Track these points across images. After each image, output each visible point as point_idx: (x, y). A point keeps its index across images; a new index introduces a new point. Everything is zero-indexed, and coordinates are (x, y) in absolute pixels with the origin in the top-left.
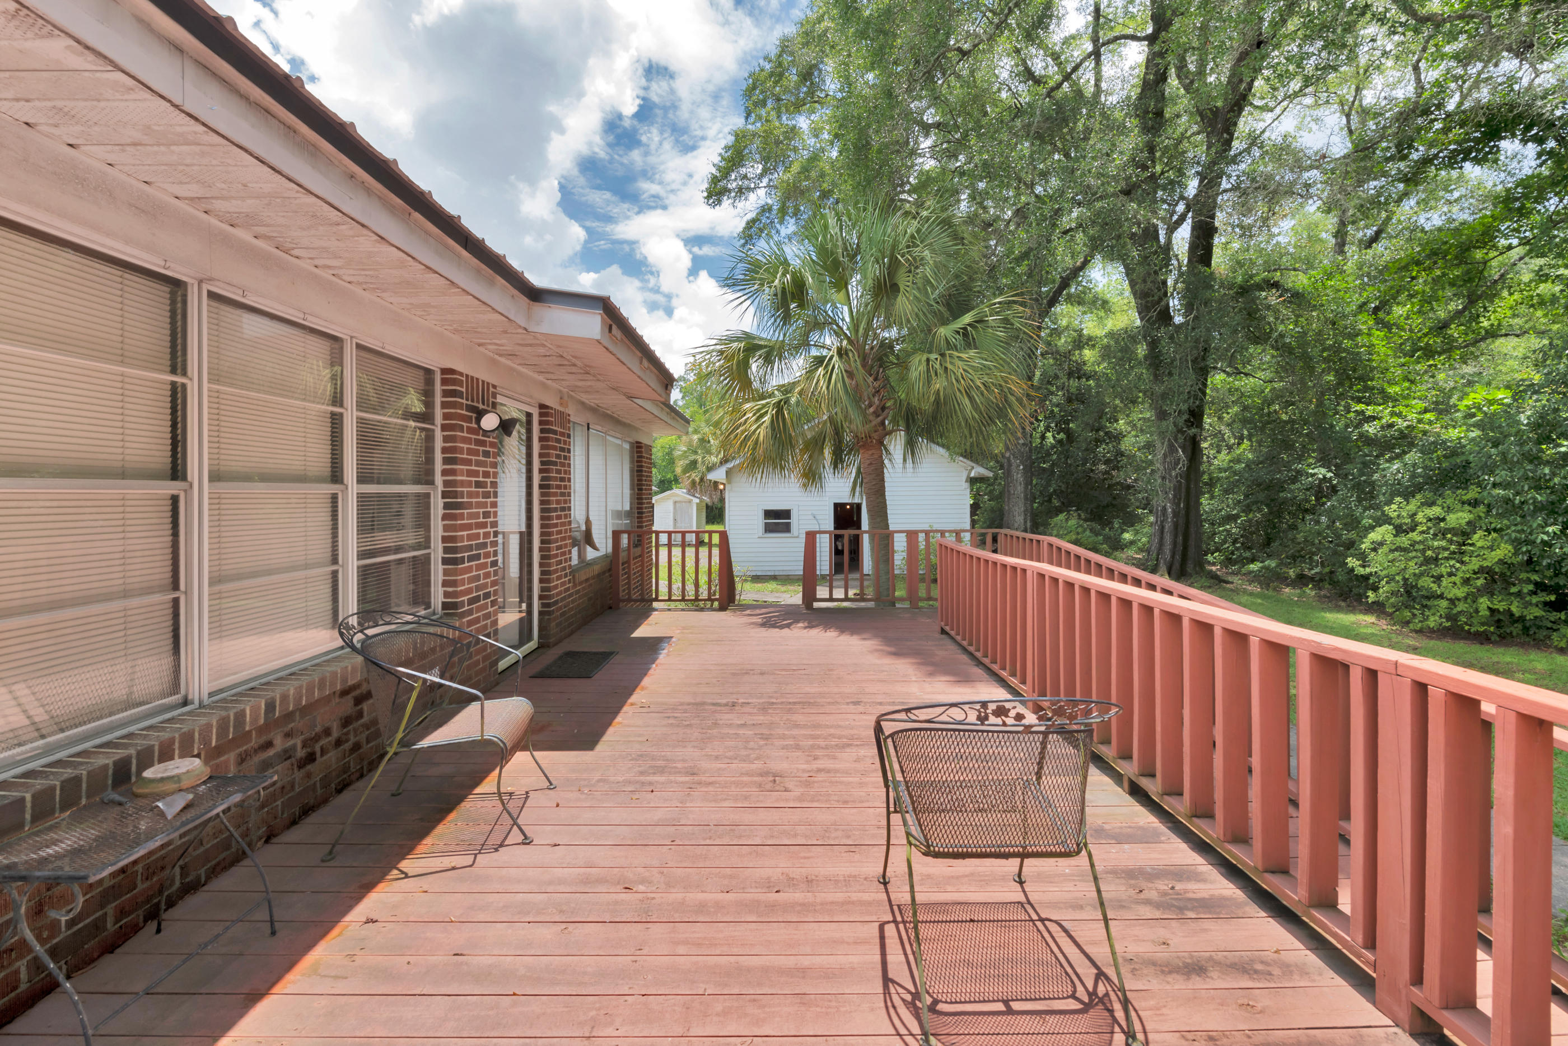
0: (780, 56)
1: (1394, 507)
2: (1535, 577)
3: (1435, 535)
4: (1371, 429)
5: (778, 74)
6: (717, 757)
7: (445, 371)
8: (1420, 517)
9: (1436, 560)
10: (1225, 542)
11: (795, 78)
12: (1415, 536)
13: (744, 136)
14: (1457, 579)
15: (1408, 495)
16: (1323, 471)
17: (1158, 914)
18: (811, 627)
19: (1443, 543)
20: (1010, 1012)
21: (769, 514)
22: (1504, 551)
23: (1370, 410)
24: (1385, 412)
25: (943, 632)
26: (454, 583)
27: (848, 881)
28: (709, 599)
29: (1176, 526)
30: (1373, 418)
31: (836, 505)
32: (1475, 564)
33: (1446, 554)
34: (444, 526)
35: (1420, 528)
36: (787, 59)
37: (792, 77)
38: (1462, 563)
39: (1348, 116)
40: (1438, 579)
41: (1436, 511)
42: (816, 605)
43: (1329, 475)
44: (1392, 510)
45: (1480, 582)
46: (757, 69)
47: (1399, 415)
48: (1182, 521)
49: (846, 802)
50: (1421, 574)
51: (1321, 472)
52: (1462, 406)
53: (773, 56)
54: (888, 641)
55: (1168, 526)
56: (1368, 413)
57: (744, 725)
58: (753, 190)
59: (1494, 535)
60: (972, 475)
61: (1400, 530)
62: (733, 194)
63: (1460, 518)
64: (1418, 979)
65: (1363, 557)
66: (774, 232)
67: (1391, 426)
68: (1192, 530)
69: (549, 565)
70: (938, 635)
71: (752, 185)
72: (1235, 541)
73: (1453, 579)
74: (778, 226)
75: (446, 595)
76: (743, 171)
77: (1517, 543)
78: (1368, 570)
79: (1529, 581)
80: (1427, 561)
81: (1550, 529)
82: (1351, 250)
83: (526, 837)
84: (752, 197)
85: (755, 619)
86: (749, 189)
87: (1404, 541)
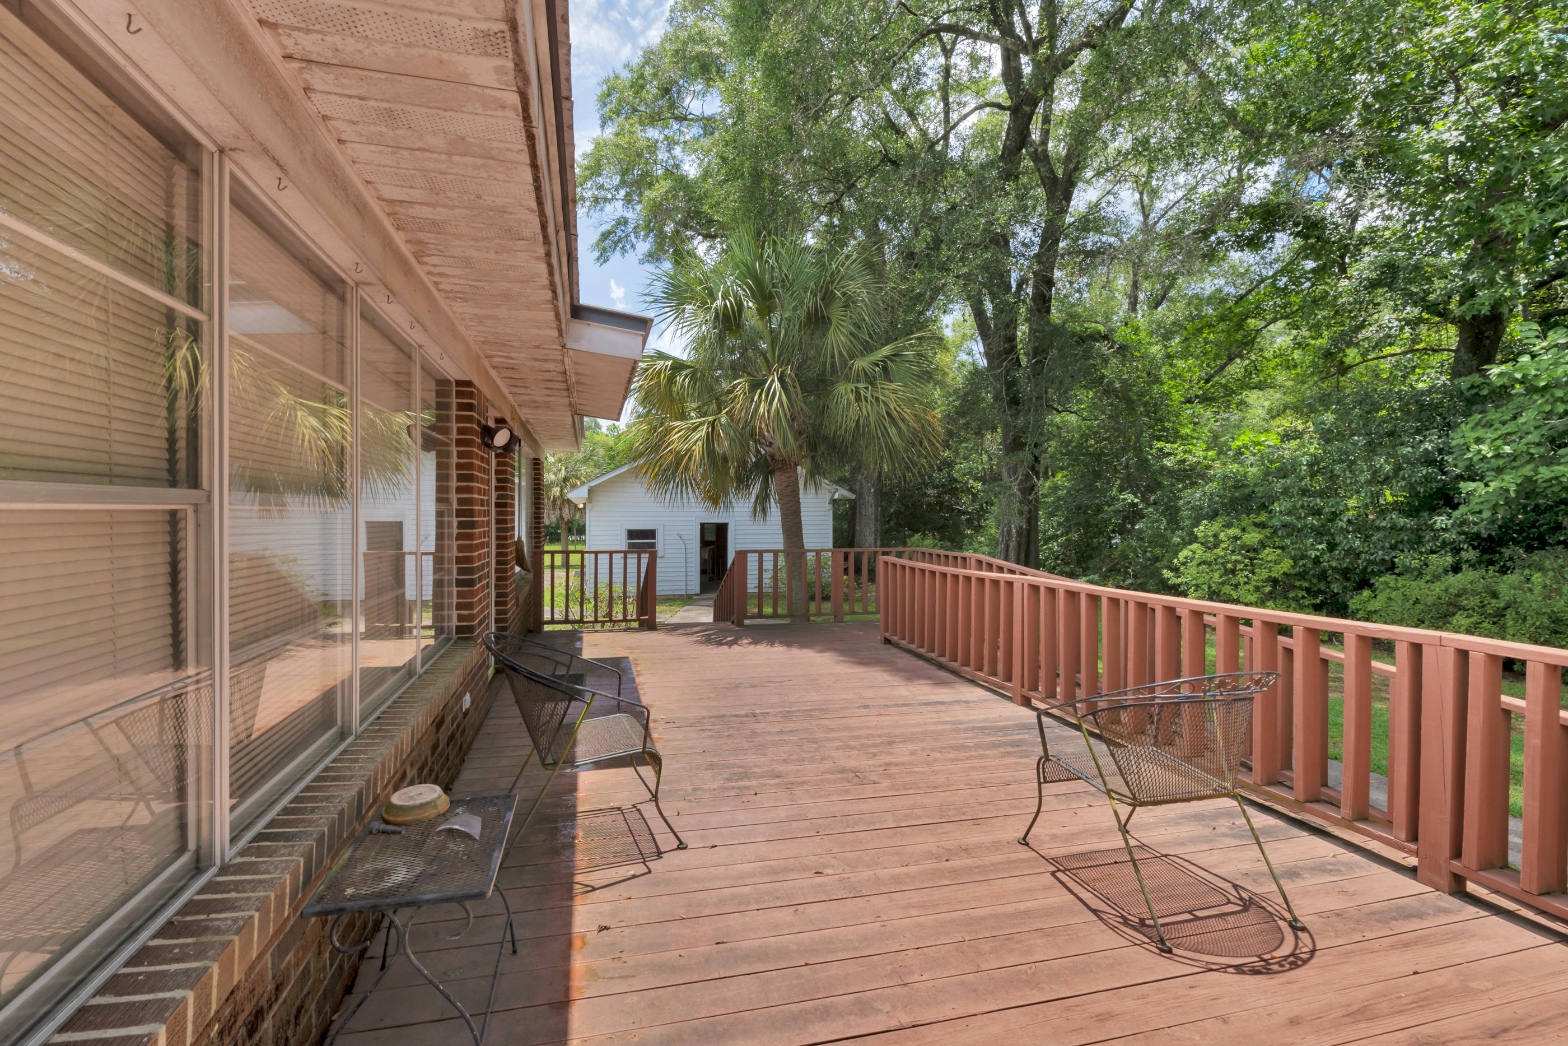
0: (643, 66)
1: (1201, 528)
2: (1306, 584)
3: (1233, 551)
4: (1168, 463)
5: (638, 85)
6: (785, 761)
7: (459, 383)
8: (1222, 536)
9: (1233, 572)
10: (1047, 559)
11: (655, 91)
12: (1219, 552)
13: (605, 145)
14: (1251, 587)
15: (1213, 516)
16: (1131, 497)
17: (1238, 842)
18: (756, 642)
19: (1239, 558)
20: (1197, 918)
21: (632, 534)
22: (1286, 565)
23: (1168, 447)
24: (1178, 448)
25: (888, 641)
26: (470, 606)
27: (996, 846)
28: (596, 621)
29: (1019, 544)
30: (1169, 454)
31: (702, 525)
32: (1265, 574)
33: (1242, 566)
34: (459, 546)
35: (1223, 545)
36: (648, 71)
37: (652, 89)
38: (1253, 573)
39: (1141, 194)
40: (1236, 586)
41: (1233, 531)
42: (747, 622)
43: (1136, 501)
44: (1199, 531)
45: (1268, 589)
46: (612, 75)
47: (1190, 452)
48: (1024, 540)
49: (935, 787)
50: (1223, 583)
51: (1130, 498)
52: (1235, 445)
53: (635, 68)
54: (842, 652)
55: (1013, 545)
56: (1166, 450)
57: (781, 732)
58: (610, 201)
59: (1279, 551)
60: (836, 496)
61: (1208, 547)
62: (588, 203)
63: (1253, 537)
64: (1457, 853)
65: (1176, 570)
66: (628, 246)
67: (1184, 461)
68: (1032, 548)
69: (505, 587)
70: (883, 646)
71: (609, 196)
72: (1057, 558)
73: (1247, 587)
74: (634, 240)
75: (460, 618)
76: (600, 180)
77: (1295, 559)
78: (1180, 580)
79: (1301, 588)
80: (1227, 572)
81: (1320, 547)
82: (1142, 308)
83: (681, 843)
84: (609, 208)
85: (694, 638)
86: (606, 200)
87: (1209, 556)
